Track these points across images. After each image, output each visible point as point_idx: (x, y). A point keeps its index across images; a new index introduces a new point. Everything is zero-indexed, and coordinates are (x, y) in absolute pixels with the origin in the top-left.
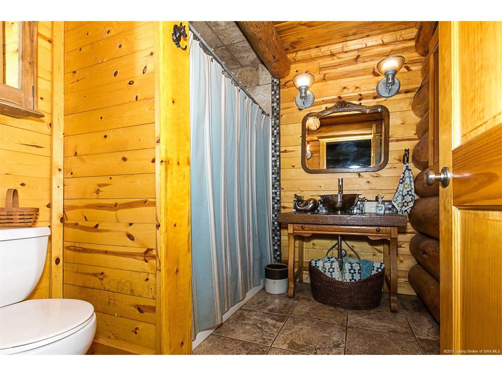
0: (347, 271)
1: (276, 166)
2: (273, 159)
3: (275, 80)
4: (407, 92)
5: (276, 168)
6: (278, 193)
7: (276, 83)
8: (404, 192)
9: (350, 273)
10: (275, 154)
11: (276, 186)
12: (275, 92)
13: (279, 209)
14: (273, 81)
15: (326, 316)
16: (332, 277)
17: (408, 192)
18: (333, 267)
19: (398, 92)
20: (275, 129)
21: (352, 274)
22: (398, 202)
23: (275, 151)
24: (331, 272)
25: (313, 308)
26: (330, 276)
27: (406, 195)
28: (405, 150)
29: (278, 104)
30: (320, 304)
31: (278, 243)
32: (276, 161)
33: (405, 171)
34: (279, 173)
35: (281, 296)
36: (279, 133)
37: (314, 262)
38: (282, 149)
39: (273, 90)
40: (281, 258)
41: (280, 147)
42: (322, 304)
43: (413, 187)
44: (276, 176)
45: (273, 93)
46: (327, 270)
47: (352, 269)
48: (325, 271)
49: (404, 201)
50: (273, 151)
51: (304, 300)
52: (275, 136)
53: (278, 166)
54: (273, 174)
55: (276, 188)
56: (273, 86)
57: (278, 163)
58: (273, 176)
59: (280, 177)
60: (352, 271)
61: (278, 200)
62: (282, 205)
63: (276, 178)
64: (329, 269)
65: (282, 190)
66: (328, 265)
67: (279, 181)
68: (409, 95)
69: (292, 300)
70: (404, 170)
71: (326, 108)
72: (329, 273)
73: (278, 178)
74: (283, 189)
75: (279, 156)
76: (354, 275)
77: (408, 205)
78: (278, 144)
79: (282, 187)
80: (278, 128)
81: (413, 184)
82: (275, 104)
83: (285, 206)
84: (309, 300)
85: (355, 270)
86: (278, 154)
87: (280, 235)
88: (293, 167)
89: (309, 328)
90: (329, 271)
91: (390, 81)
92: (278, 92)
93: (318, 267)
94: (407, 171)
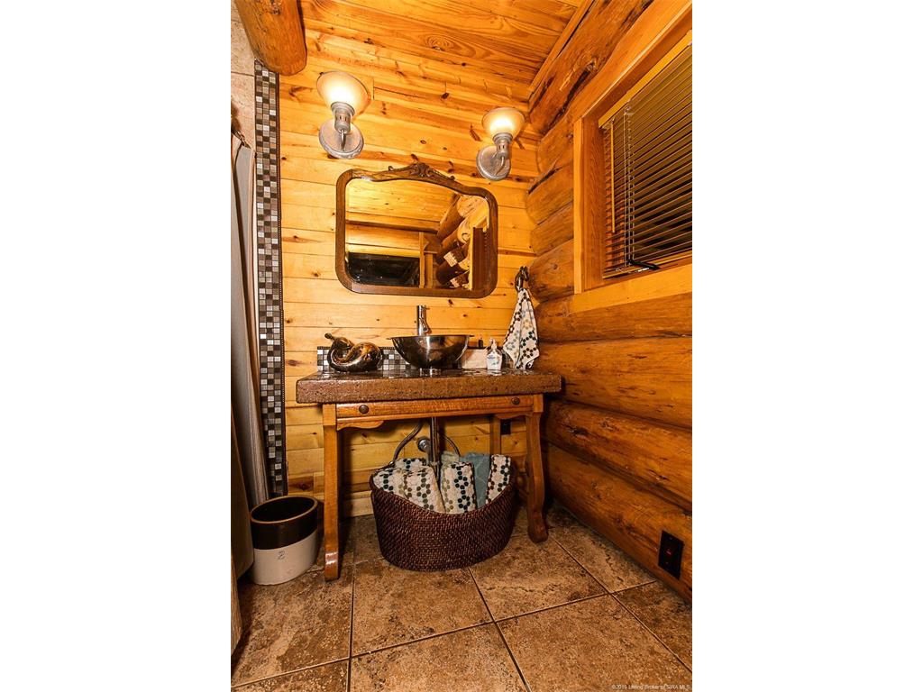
0: (452, 484)
1: (269, 269)
2: (262, 251)
3: (265, 73)
4: (519, 180)
5: (269, 274)
6: (277, 331)
7: (266, 79)
8: (523, 333)
9: (457, 486)
10: (267, 240)
11: (269, 314)
12: (266, 101)
13: (278, 366)
14: (258, 73)
15: (438, 608)
16: (426, 506)
17: (530, 333)
18: (427, 483)
19: (507, 177)
20: (267, 184)
21: (462, 487)
22: (515, 350)
23: (268, 235)
24: (424, 496)
25: (400, 596)
26: (422, 505)
27: (527, 339)
28: (522, 268)
29: (276, 130)
30: (408, 572)
31: (279, 444)
32: (268, 258)
33: (522, 301)
34: (277, 286)
35: (304, 585)
36: (277, 195)
37: (382, 479)
38: (285, 233)
39: (257, 94)
40: (285, 477)
41: (280, 229)
42: (413, 573)
43: (535, 327)
44: (269, 292)
45: (260, 99)
46: (414, 492)
47: (460, 478)
48: (410, 495)
49: (525, 348)
50: (262, 235)
51: (367, 576)
52: (267, 201)
53: (276, 270)
54: (261, 285)
55: (270, 320)
56: (258, 84)
57: (275, 264)
58: (262, 291)
59: (281, 294)
60: (461, 482)
61: (276, 347)
62: (288, 357)
63: (269, 297)
64: (419, 489)
65: (285, 324)
66: (414, 481)
67: (279, 303)
68: (522, 185)
69: (336, 586)
70: (520, 299)
71: (390, 167)
72: (421, 498)
73: (276, 297)
74: (288, 322)
75: (278, 247)
76: (466, 488)
77: (532, 355)
78: (274, 219)
79: (286, 317)
80: (273, 184)
81: (534, 321)
82: (266, 128)
83: (295, 359)
84: (378, 571)
85: (465, 479)
86: (275, 241)
87: (283, 426)
88: (316, 275)
89: (423, 680)
90: (419, 495)
91: (503, 151)
92: (272, 101)
93: (391, 488)
94: (525, 300)
